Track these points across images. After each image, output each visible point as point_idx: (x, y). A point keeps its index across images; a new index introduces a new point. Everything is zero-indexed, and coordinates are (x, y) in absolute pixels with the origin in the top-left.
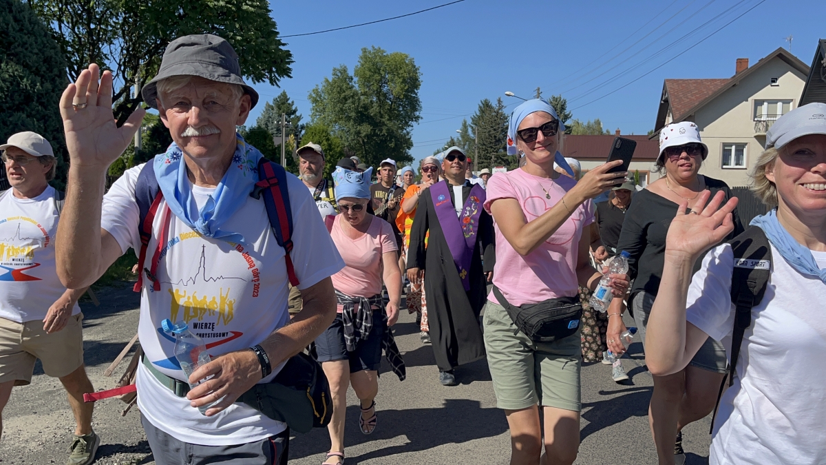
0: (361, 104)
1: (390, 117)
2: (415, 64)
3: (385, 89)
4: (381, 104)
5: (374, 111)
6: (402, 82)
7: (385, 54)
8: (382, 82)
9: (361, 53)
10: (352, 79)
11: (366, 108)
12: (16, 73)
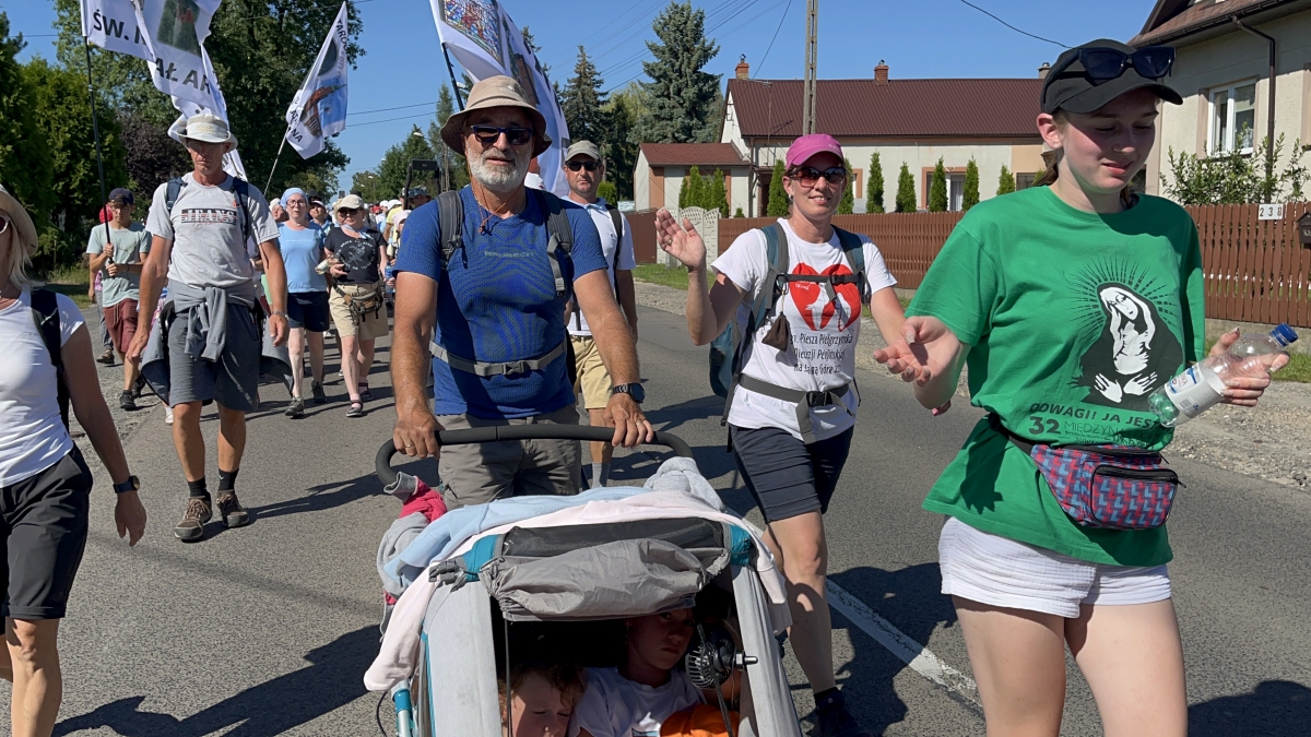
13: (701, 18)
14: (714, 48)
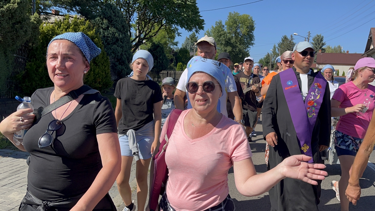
0: (228, 38)
1: (240, 43)
2: (253, 19)
3: (238, 31)
4: (237, 37)
5: (233, 41)
6: (247, 28)
7: (239, 15)
8: (237, 27)
9: (229, 15)
10: (224, 26)
11: (229, 39)
12: (114, 31)
13: (323, 38)
14: (325, 43)
